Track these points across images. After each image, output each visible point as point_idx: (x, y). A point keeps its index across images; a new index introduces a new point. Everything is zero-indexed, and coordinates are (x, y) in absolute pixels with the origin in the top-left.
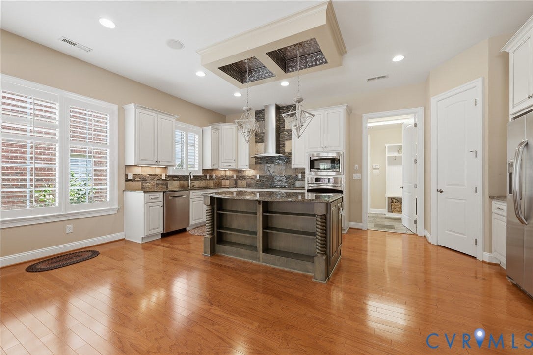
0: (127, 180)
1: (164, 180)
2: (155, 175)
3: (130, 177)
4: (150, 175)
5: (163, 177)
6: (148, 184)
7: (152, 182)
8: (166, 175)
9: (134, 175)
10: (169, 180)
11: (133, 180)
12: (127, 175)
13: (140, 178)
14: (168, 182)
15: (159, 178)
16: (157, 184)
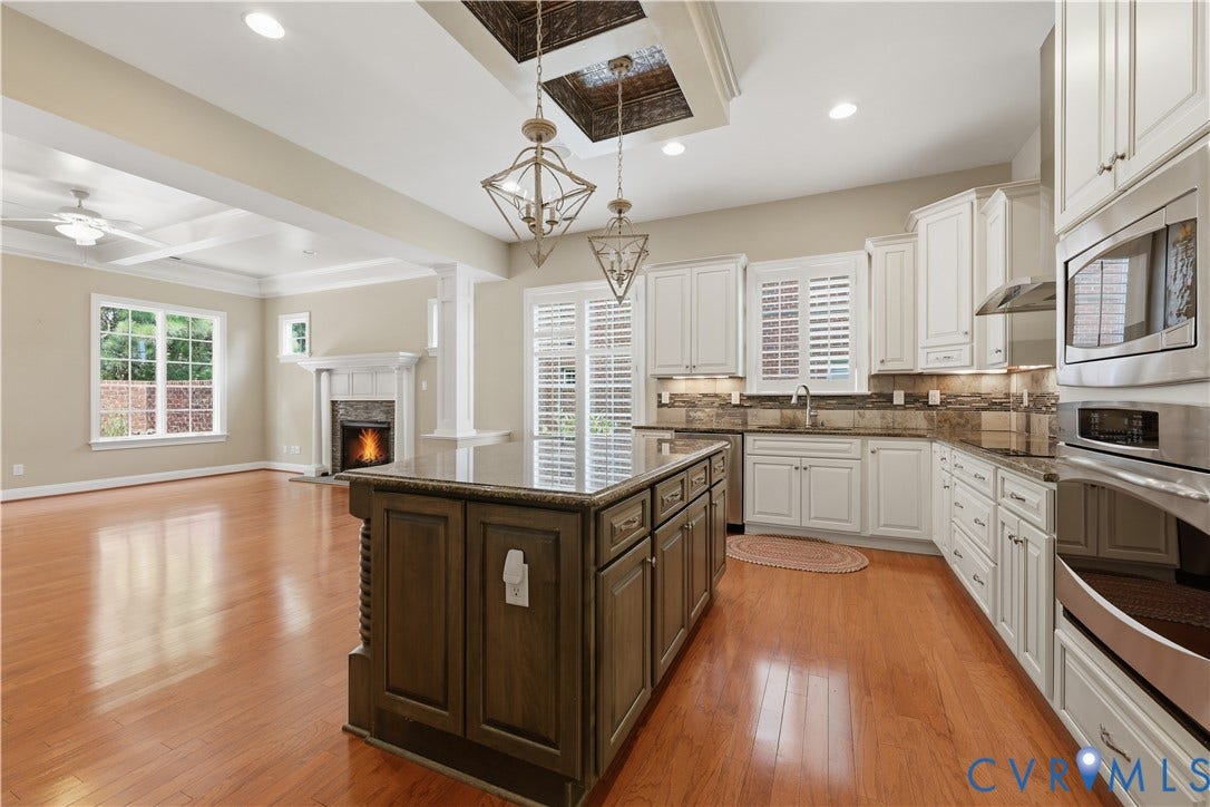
0: (660, 405)
1: (735, 406)
2: (716, 396)
3: (665, 400)
4: (705, 395)
5: (735, 400)
6: (699, 413)
7: (707, 410)
8: (741, 395)
9: (673, 396)
10: (751, 407)
11: (671, 405)
12: (660, 396)
13: (684, 402)
14: (749, 411)
15: (725, 404)
16: (718, 415)
